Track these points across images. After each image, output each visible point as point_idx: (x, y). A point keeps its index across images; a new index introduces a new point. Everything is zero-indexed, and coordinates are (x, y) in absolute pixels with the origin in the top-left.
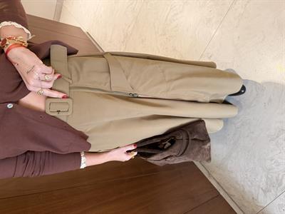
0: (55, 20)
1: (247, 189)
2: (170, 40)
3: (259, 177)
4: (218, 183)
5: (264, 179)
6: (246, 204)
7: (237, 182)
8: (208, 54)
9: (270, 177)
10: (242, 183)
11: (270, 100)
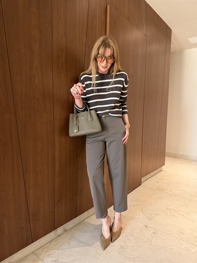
1: (57, 251)
2: (164, 212)
4: (59, 236)
6: (44, 250)
7: (61, 246)
10: (61, 249)
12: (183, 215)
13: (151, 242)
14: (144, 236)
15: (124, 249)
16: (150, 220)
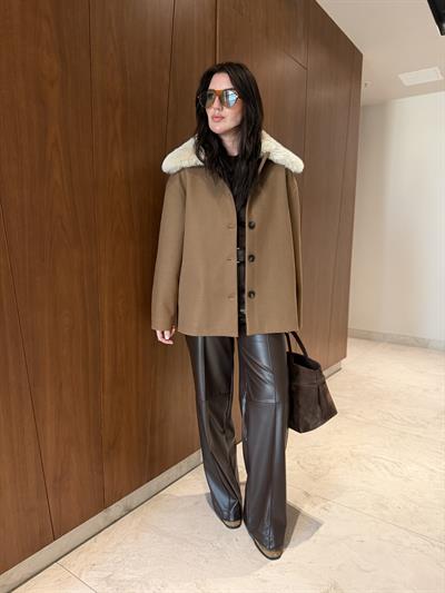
3: (131, 571)
4: (115, 521)
5: (128, 577)
8: (330, 506)
9: (134, 584)
11: (264, 581)
12: (386, 468)
16: (314, 480)
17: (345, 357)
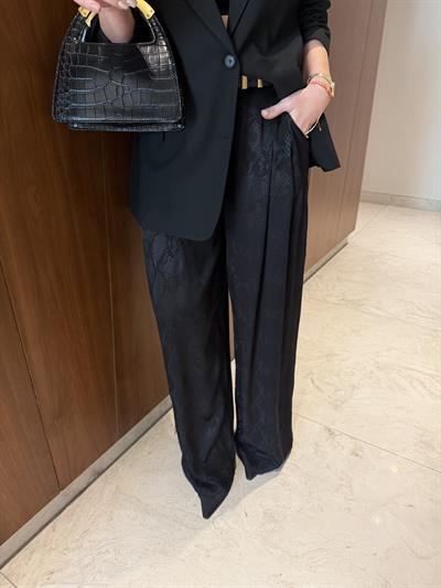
0: (362, 194)
1: (74, 557)
2: (370, 378)
4: (80, 493)
7: (86, 532)
8: (361, 450)
10: (86, 544)
12: (422, 383)
13: (350, 486)
14: (328, 467)
15: (276, 521)
16: (336, 407)
17: (354, 229)
